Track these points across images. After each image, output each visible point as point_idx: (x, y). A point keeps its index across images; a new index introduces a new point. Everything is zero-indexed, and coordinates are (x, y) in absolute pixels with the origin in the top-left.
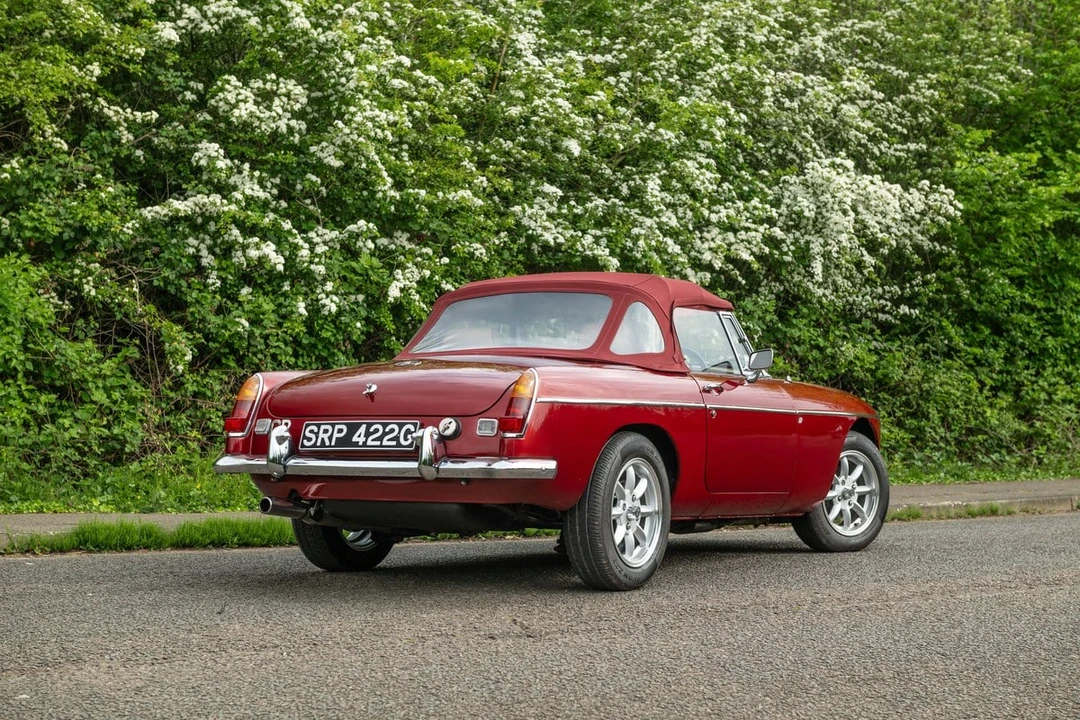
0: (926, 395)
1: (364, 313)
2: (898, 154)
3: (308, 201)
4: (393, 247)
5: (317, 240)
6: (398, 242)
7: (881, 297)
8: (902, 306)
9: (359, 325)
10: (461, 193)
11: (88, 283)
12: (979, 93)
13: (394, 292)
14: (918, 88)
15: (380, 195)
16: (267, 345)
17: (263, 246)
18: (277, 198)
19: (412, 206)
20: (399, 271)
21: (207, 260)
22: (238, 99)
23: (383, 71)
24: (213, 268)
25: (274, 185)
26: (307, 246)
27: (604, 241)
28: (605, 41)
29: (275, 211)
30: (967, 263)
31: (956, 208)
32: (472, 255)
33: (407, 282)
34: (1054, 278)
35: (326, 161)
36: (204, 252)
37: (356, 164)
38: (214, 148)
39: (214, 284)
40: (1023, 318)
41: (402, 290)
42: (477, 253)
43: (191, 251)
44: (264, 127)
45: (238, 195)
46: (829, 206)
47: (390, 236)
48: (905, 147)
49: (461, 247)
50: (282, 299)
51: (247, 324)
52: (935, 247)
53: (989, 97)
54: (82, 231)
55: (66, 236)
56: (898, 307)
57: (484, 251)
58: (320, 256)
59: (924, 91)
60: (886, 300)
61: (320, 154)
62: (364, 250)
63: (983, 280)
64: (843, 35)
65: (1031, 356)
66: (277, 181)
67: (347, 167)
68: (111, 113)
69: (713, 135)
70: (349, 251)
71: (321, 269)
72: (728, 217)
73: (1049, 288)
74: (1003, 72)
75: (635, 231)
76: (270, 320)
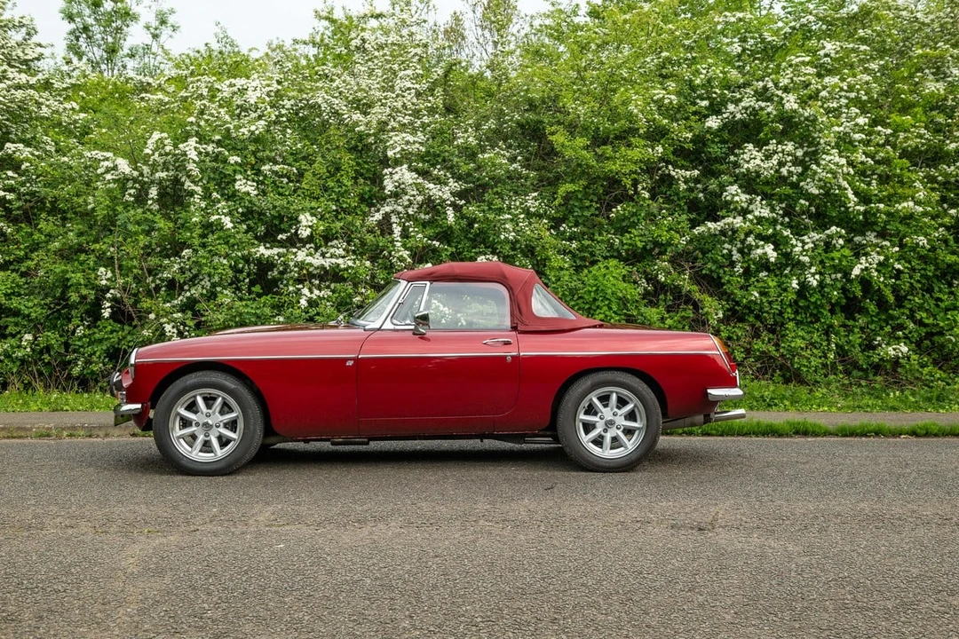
1: (839, 285)
3: (804, 217)
4: (865, 242)
5: (808, 240)
6: (867, 238)
9: (835, 293)
10: (905, 204)
11: (661, 274)
13: (856, 271)
15: (850, 210)
16: (771, 308)
17: (766, 247)
18: (783, 217)
19: (875, 215)
20: (864, 258)
21: (736, 256)
22: (751, 158)
23: (848, 130)
25: (781, 208)
26: (800, 245)
29: (782, 224)
32: (917, 244)
33: (867, 265)
35: (811, 191)
36: (735, 252)
37: (832, 191)
38: (734, 189)
39: (739, 271)
41: (862, 270)
42: (921, 243)
43: (725, 251)
44: (766, 173)
45: (750, 217)
47: (863, 234)
49: (910, 240)
50: (784, 279)
51: (757, 295)
54: (656, 244)
55: (648, 247)
57: (925, 241)
58: (807, 251)
61: (806, 187)
62: (837, 245)
66: (784, 205)
67: (827, 194)
68: (675, 174)
70: (828, 246)
71: (806, 259)
76: (774, 292)
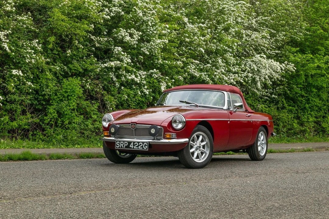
0: (278, 119)
2: (273, 53)
5: (141, 74)
7: (267, 92)
8: (273, 95)
11: (87, 85)
12: (295, 38)
14: (279, 36)
15: (156, 62)
17: (132, 76)
19: (164, 65)
20: (162, 83)
21: (115, 79)
22: (125, 35)
24: (116, 81)
27: (207, 76)
28: (203, 20)
30: (289, 84)
31: (294, 69)
32: (179, 79)
34: (308, 88)
35: (146, 53)
36: (114, 77)
38: (120, 49)
39: (118, 86)
40: (300, 99)
43: (111, 76)
44: (132, 43)
46: (261, 68)
48: (275, 52)
49: (176, 77)
50: (133, 90)
51: (127, 97)
52: (282, 79)
53: (297, 39)
54: (86, 70)
56: (272, 95)
57: (182, 78)
59: (281, 36)
60: (269, 93)
61: (144, 51)
62: (155, 77)
63: (293, 88)
64: (259, 20)
65: (302, 109)
67: (150, 54)
68: (93, 38)
69: (233, 48)
72: (237, 70)
73: (308, 91)
74: (301, 32)
75: (215, 73)
76: (132, 96)
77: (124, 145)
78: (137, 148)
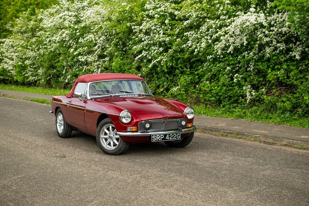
77: (160, 138)
78: (172, 139)
